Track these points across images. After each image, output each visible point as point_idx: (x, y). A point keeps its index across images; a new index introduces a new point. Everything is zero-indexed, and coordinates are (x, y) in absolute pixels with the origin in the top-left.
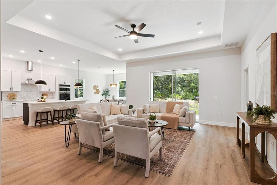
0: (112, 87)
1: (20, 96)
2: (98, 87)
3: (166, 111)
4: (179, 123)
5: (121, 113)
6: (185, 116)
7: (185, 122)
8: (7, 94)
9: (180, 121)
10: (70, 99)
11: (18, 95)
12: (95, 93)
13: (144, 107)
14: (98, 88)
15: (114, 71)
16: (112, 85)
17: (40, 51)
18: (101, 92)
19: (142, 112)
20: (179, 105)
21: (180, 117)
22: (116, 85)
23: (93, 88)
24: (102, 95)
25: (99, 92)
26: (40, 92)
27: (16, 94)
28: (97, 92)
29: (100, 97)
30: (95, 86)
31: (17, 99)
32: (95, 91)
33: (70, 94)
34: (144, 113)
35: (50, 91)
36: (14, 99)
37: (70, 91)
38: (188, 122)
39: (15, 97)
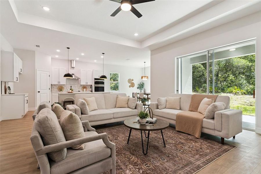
0: (143, 79)
1: (66, 88)
2: (133, 80)
3: (190, 107)
4: (202, 127)
5: (128, 107)
6: (213, 118)
7: (213, 128)
8: (57, 87)
9: (204, 125)
10: (104, 91)
11: (65, 88)
12: (130, 87)
13: (158, 100)
14: (133, 82)
15: (145, 62)
16: (144, 78)
17: (67, 48)
18: (136, 86)
19: (155, 107)
20: (208, 99)
21: (204, 119)
22: (147, 77)
23: (128, 81)
24: (138, 88)
25: (134, 85)
26: (81, 85)
27: (63, 86)
28: (132, 85)
29: (135, 90)
30: (130, 79)
31: (64, 90)
32: (130, 84)
33: (104, 87)
34: (158, 108)
35: (88, 84)
36: (61, 90)
37: (104, 84)
38: (219, 129)
39: (63, 90)
